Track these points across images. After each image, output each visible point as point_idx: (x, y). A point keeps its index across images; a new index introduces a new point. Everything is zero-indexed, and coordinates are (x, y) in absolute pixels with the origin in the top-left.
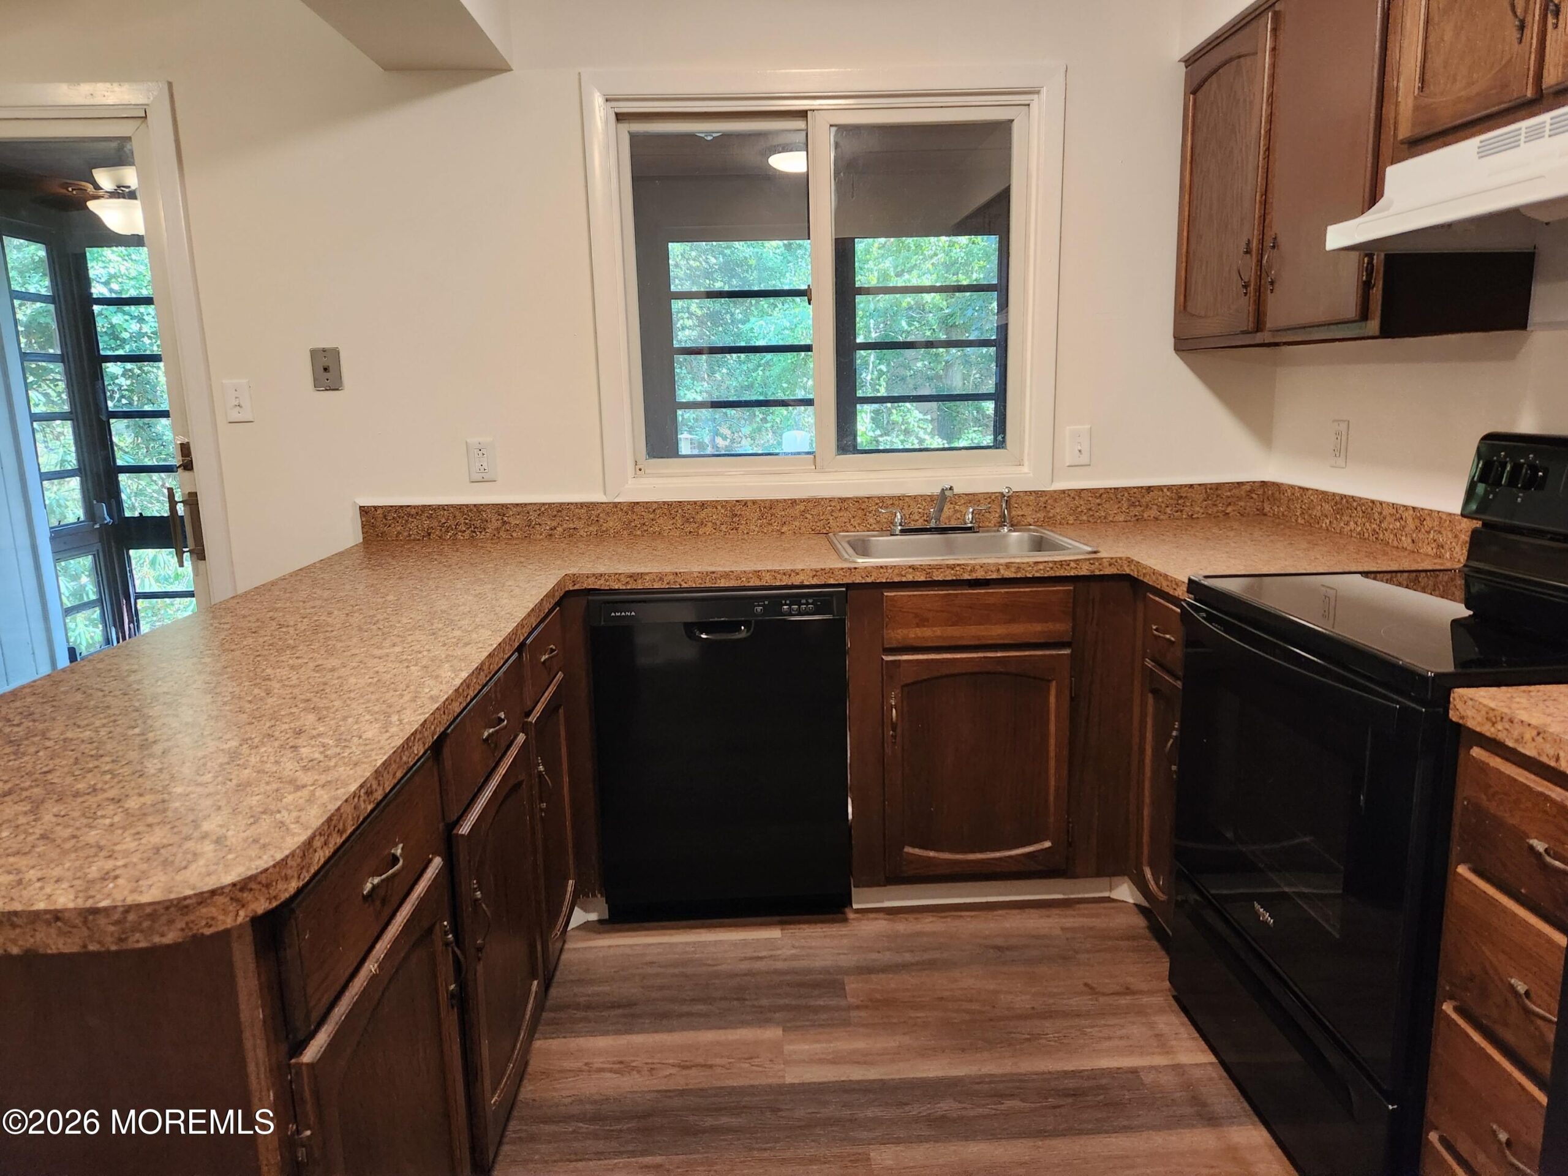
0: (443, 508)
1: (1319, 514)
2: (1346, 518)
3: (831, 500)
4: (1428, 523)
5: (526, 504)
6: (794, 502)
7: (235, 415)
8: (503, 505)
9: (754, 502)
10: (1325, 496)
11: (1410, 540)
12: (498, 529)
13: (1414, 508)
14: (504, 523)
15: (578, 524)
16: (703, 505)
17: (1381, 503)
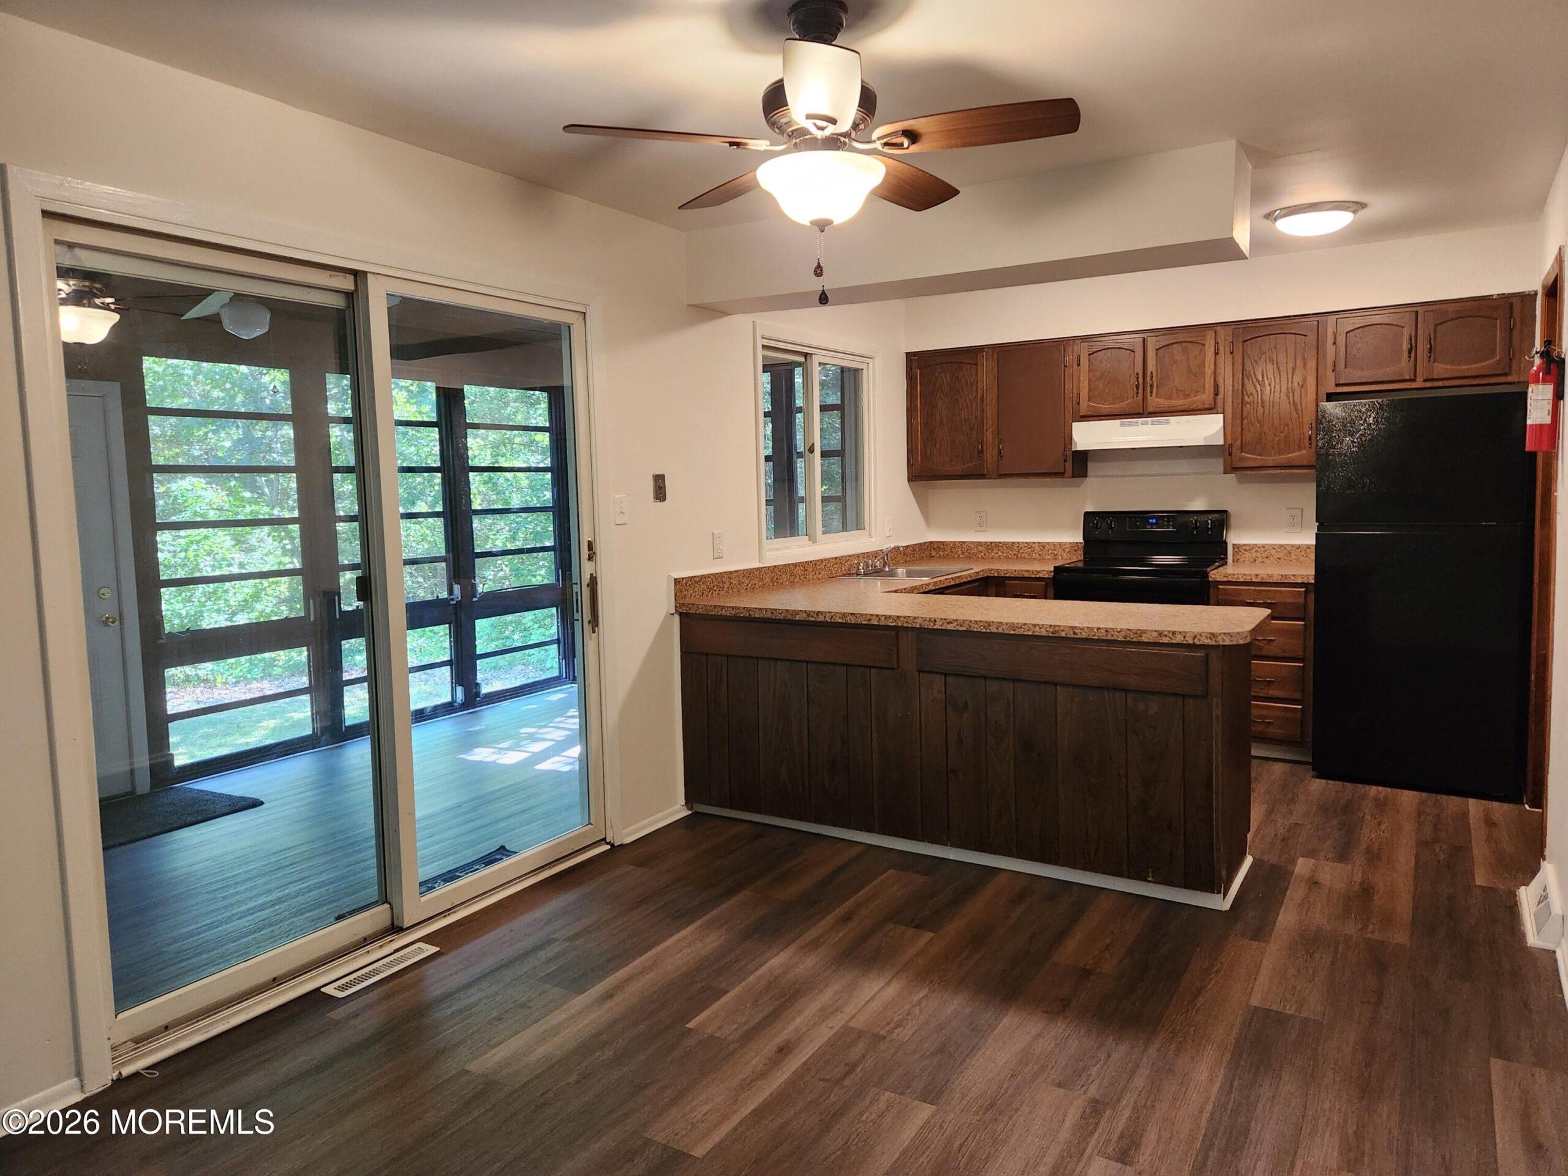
0: (709, 576)
1: (976, 551)
2: (995, 551)
3: (832, 558)
4: (1047, 547)
5: (739, 571)
6: (822, 561)
7: (620, 521)
8: (731, 572)
9: (811, 562)
10: (979, 544)
11: (1037, 555)
12: (728, 588)
13: (1039, 543)
14: (731, 583)
15: (756, 581)
16: (796, 565)
17: (1018, 543)
